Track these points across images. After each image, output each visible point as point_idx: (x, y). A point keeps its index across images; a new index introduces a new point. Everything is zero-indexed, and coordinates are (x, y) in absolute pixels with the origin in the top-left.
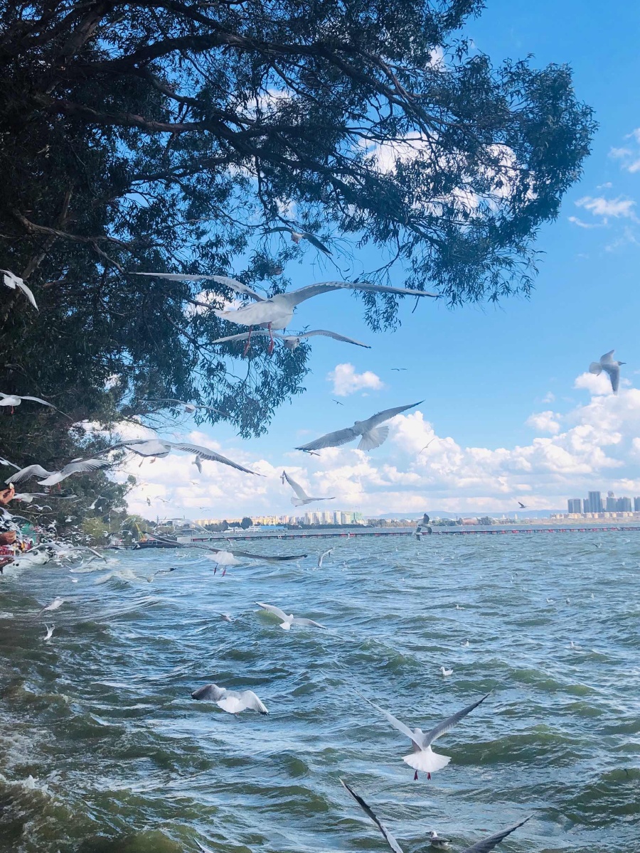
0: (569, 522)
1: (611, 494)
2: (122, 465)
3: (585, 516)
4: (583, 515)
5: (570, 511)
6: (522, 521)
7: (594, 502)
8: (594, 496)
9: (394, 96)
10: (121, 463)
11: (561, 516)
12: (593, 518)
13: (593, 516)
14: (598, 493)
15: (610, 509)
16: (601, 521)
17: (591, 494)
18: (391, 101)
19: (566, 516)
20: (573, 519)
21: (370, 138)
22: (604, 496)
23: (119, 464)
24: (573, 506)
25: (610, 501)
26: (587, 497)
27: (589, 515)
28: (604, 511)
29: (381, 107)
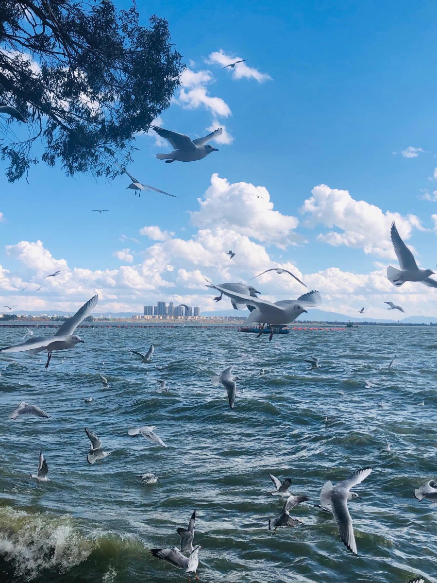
0: (144, 321)
1: (171, 304)
3: (154, 317)
4: (153, 317)
5: (145, 314)
6: (113, 319)
7: (161, 308)
8: (161, 305)
9: (48, 20)
11: (139, 317)
12: (159, 319)
13: (159, 317)
14: (164, 303)
15: (170, 314)
16: (164, 321)
17: (159, 303)
18: (45, 23)
19: (143, 317)
20: (147, 319)
21: (27, 46)
22: (167, 305)
24: (148, 310)
25: (170, 308)
26: (156, 305)
27: (157, 317)
28: (166, 315)
29: (36, 25)
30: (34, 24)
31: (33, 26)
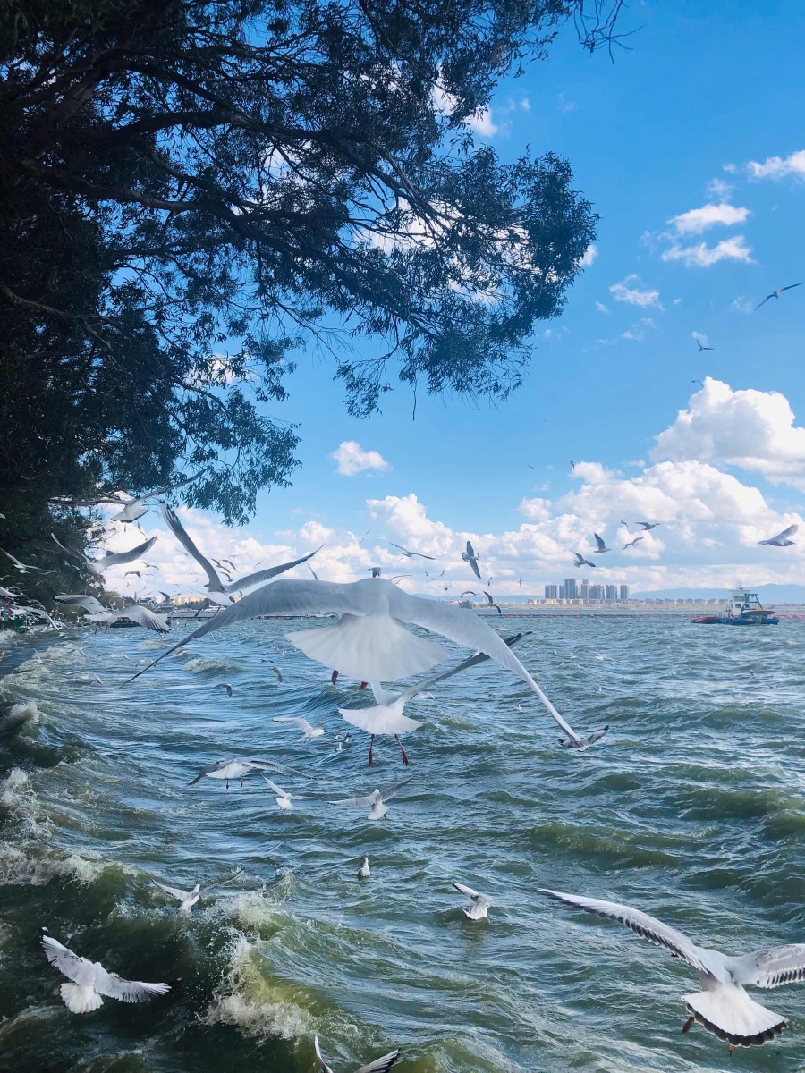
0: (545, 607)
1: (585, 581)
2: (101, 543)
3: (560, 602)
4: (558, 601)
5: (547, 596)
7: (569, 589)
8: (570, 583)
9: (401, 189)
10: (100, 540)
11: (538, 601)
12: (568, 604)
13: (568, 602)
14: (574, 580)
15: (583, 596)
16: (576, 607)
17: (566, 581)
18: (398, 194)
19: (543, 602)
20: (550, 605)
21: (374, 230)
22: (579, 583)
23: (98, 541)
24: (550, 592)
25: (584, 587)
26: (563, 584)
27: (565, 601)
28: (579, 597)
29: (386, 199)
30: (383, 197)
31: (382, 200)
